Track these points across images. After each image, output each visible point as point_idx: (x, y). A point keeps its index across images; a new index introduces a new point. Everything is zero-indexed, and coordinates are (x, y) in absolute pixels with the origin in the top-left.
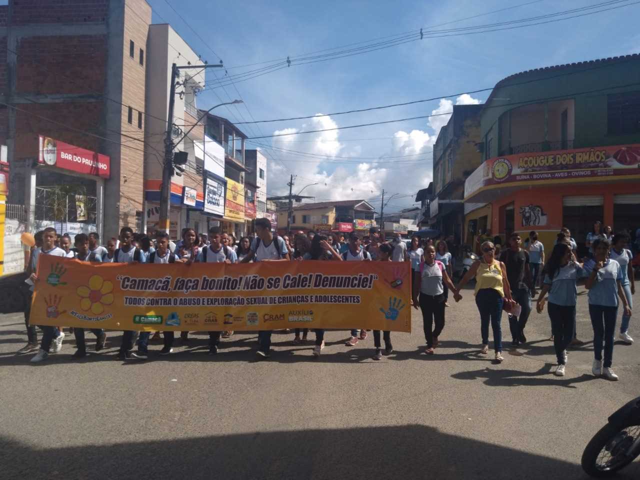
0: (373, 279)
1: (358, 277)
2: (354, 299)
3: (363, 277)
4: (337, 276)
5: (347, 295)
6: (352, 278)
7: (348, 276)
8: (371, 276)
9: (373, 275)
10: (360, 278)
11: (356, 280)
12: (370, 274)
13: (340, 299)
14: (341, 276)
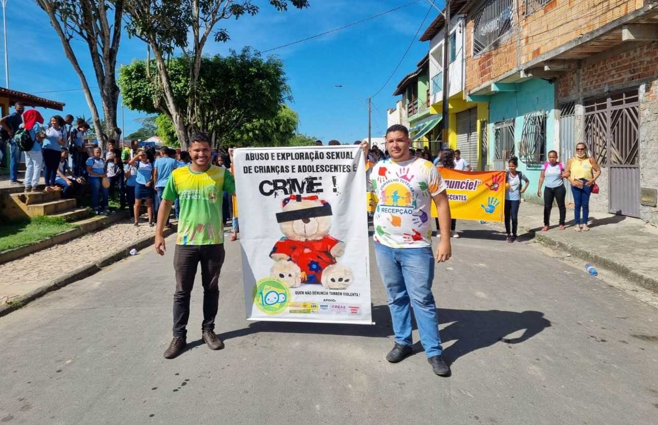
0: (477, 184)
1: (466, 182)
2: (462, 198)
3: (469, 182)
4: (450, 180)
5: (457, 195)
6: (461, 182)
7: (458, 181)
8: (476, 182)
9: (477, 180)
10: (467, 183)
11: (465, 184)
12: (475, 180)
13: (452, 197)
14: (453, 180)
